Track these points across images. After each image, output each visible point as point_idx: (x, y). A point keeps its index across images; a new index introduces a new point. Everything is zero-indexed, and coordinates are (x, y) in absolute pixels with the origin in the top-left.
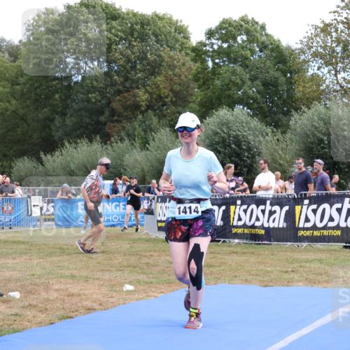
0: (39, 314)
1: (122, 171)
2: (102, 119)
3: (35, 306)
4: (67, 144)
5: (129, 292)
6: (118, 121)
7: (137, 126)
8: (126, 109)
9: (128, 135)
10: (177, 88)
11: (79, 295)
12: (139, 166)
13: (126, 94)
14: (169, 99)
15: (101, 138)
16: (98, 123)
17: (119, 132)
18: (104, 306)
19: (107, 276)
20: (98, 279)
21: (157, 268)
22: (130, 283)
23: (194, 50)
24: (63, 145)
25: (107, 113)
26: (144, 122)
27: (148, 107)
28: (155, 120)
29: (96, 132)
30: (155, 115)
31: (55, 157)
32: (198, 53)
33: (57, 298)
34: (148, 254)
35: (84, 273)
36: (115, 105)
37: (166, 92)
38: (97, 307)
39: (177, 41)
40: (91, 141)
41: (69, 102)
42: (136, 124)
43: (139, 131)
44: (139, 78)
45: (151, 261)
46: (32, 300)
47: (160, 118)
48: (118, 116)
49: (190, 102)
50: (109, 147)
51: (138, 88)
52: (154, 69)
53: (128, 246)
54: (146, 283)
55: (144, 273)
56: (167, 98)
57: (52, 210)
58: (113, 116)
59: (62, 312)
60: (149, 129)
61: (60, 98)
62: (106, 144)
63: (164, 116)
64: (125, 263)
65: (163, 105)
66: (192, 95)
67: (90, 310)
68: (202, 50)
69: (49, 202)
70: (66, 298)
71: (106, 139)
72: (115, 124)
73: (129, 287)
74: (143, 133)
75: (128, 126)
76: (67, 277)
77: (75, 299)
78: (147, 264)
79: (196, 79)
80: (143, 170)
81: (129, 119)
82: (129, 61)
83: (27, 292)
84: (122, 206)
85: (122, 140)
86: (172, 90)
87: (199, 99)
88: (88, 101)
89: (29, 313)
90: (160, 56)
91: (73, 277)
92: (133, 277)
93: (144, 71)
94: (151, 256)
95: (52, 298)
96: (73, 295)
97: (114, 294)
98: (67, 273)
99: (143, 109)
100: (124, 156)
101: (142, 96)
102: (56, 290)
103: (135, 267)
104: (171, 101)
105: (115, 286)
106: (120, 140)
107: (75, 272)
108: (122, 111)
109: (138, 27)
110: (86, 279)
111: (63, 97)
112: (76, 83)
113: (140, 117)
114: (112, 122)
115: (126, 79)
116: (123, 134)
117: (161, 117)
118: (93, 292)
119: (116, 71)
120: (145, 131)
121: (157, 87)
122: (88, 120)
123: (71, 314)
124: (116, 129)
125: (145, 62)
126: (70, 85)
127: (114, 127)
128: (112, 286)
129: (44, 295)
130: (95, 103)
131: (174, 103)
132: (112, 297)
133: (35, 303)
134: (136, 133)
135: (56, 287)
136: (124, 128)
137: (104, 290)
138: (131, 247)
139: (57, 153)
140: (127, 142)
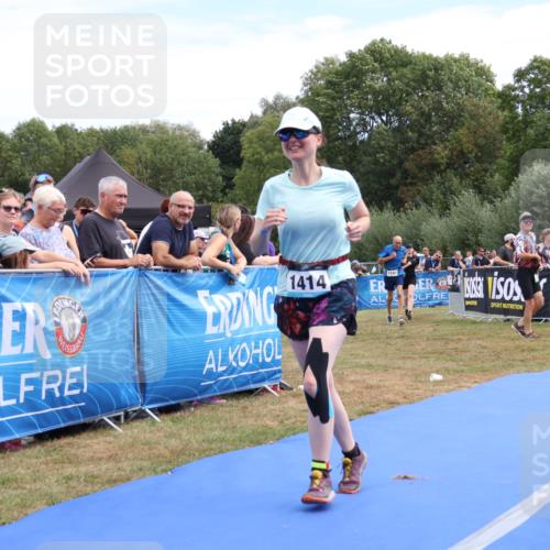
2: (393, 182)
5: (437, 383)
6: (411, 184)
8: (421, 169)
9: (425, 201)
10: (482, 141)
11: (379, 387)
12: (438, 235)
13: (420, 152)
14: (474, 154)
15: (393, 204)
16: (389, 187)
17: (413, 197)
18: (409, 400)
19: (409, 364)
20: (399, 368)
21: (468, 354)
22: (438, 372)
23: (500, 95)
25: (399, 175)
26: (443, 183)
27: (449, 166)
28: (456, 181)
29: (387, 198)
30: (455, 176)
32: (506, 98)
33: (354, 391)
34: (456, 337)
35: (382, 362)
36: (407, 165)
37: (471, 147)
38: (401, 400)
39: (480, 85)
40: (381, 209)
42: (434, 187)
43: (437, 194)
44: (435, 132)
45: (460, 346)
47: (462, 178)
48: (413, 178)
49: (496, 158)
50: (403, 215)
51: (435, 144)
52: (452, 120)
53: (431, 329)
54: (456, 371)
55: (454, 361)
56: (470, 153)
58: (406, 178)
59: (361, 407)
60: (449, 192)
61: (344, 160)
62: (398, 211)
63: (467, 175)
64: (430, 349)
65: (466, 163)
66: (499, 149)
67: (392, 404)
68: (510, 95)
70: (364, 390)
71: (399, 205)
72: (410, 188)
73: (436, 377)
74: (441, 197)
75: (424, 189)
76: (362, 366)
77: (374, 392)
78: (456, 349)
79: (505, 130)
80: (443, 239)
81: (425, 181)
82: (423, 114)
85: (417, 206)
86: (476, 145)
87: (508, 154)
88: (376, 162)
91: (369, 366)
92: (440, 365)
93: (440, 123)
94: (460, 339)
95: (348, 391)
96: (372, 387)
97: (420, 385)
98: (363, 362)
99: (443, 168)
100: (421, 224)
101: (441, 152)
102: (352, 382)
103: (441, 353)
104: (476, 156)
105: (420, 376)
106: (416, 206)
107: (372, 361)
108: (417, 171)
109: (431, 73)
110: (386, 369)
111: (348, 159)
112: (362, 142)
113: (438, 178)
114: (406, 185)
115: (421, 134)
116: (418, 198)
117: (464, 176)
118: (395, 383)
119: (408, 126)
120: (444, 194)
121: (459, 141)
122: (376, 186)
123: (372, 409)
124: (410, 193)
126: (354, 144)
127: (408, 190)
128: (417, 376)
130: (384, 164)
131: (478, 159)
132: (418, 389)
134: (434, 198)
135: (352, 378)
136: (419, 192)
137: (408, 381)
138: (435, 330)
140: (423, 207)
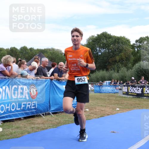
0: (94, 115)
1: (112, 78)
2: (106, 64)
3: (93, 113)
4: (97, 71)
6: (110, 65)
7: (115, 66)
8: (113, 62)
9: (113, 69)
10: (127, 56)
11: (104, 111)
12: (116, 77)
13: (113, 58)
18: (112, 114)
19: (111, 106)
20: (109, 107)
21: (125, 104)
22: (118, 108)
24: (96, 71)
25: (108, 63)
27: (119, 61)
28: (121, 65)
29: (105, 68)
31: (93, 75)
32: (133, 47)
33: (99, 111)
34: (121, 100)
35: (104, 105)
36: (110, 61)
37: (124, 57)
38: (110, 114)
40: (103, 70)
41: (97, 60)
43: (116, 68)
46: (92, 111)
48: (110, 64)
51: (116, 56)
52: (121, 51)
53: (115, 98)
54: (122, 108)
55: (121, 106)
56: (124, 59)
57: (93, 88)
59: (101, 115)
62: (107, 71)
63: (123, 64)
64: (115, 103)
65: (123, 61)
66: (131, 58)
67: (108, 115)
69: (93, 86)
70: (101, 111)
71: (107, 70)
73: (118, 109)
75: (113, 66)
76: (100, 106)
77: (104, 112)
78: (121, 103)
79: (132, 54)
80: (117, 78)
81: (114, 65)
83: (90, 109)
84: (112, 88)
85: (112, 70)
88: (104, 60)
89: (92, 115)
90: (123, 48)
91: (102, 106)
92: (118, 106)
94: (122, 101)
95: (97, 111)
96: (103, 111)
97: (114, 111)
98: (100, 105)
99: (117, 62)
100: (112, 74)
101: (117, 58)
103: (118, 104)
107: (102, 105)
110: (105, 107)
113: (117, 64)
114: (109, 65)
115: (113, 54)
116: (112, 68)
118: (108, 110)
119: (110, 52)
120: (118, 68)
121: (122, 56)
122: (102, 65)
123: (103, 116)
125: (118, 49)
126: (98, 55)
127: (109, 67)
128: (113, 109)
129: (95, 110)
131: (126, 60)
132: (113, 111)
133: (93, 112)
135: (98, 108)
137: (111, 110)
138: (116, 99)
139: (94, 73)
140: (113, 71)
